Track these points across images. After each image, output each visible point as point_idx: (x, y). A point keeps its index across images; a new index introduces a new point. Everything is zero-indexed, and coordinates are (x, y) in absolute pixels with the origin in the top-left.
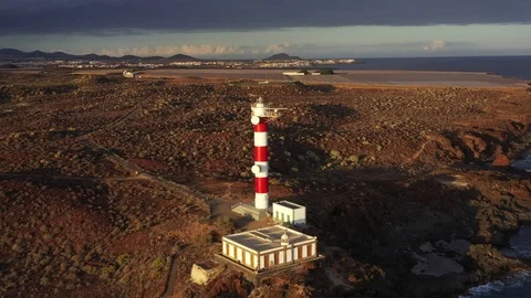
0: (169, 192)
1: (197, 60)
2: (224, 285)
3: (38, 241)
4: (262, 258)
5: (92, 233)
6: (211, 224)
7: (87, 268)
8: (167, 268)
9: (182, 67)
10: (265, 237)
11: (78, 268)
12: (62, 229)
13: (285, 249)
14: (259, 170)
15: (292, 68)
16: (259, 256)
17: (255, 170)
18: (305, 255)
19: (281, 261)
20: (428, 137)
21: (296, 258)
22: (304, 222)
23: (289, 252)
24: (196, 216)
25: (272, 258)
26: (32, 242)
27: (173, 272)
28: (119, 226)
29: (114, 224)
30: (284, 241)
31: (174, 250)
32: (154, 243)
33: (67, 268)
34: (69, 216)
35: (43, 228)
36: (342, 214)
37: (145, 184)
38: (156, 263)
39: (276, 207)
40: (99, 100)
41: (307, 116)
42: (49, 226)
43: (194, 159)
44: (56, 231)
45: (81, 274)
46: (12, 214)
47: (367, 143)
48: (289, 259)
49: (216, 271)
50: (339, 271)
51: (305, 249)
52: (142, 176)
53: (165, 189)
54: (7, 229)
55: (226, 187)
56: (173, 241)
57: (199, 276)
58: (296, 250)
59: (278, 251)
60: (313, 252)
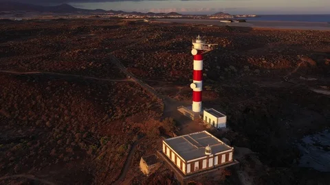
0: (143, 91)
1: (181, 15)
2: (159, 181)
3: (61, 120)
4: (189, 166)
5: (92, 118)
6: (161, 121)
7: (81, 144)
8: (127, 154)
9: (173, 18)
10: (194, 143)
11: (77, 143)
12: (76, 113)
13: (208, 158)
14: (196, 86)
15: (225, 19)
16: (186, 164)
17: (193, 86)
18: (223, 161)
19: (204, 166)
20: (302, 59)
21: (216, 163)
22: (225, 126)
23: (211, 160)
24: (154, 113)
25: (197, 164)
26: (58, 120)
27: (130, 158)
28: (109, 113)
29: (106, 113)
30: (207, 152)
31: (135, 138)
32: (124, 130)
33: (70, 142)
34: (82, 105)
35: (66, 112)
36: (250, 111)
37: (132, 84)
38: (120, 149)
39: (206, 114)
40: (127, 33)
41: (231, 44)
42: (70, 110)
43: (164, 69)
44: (73, 114)
45: (77, 148)
46: (51, 101)
47: (265, 62)
48: (211, 165)
49: (156, 166)
50: (250, 174)
51: (224, 157)
52: (132, 80)
53: (142, 89)
54: (47, 111)
55: (178, 90)
56: (135, 131)
57: (144, 167)
58: (217, 158)
59: (202, 160)
60: (230, 158)
